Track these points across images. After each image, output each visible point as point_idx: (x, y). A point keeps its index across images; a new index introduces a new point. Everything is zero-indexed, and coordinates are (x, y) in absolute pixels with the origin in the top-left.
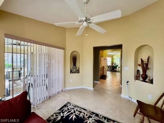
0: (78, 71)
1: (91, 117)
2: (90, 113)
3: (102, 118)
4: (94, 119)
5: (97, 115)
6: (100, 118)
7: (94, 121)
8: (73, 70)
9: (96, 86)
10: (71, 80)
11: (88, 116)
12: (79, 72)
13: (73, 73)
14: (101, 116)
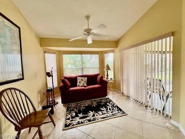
1: (93, 116)
2: (96, 118)
3: (84, 122)
4: (89, 116)
5: (89, 121)
6: (86, 120)
7: (89, 115)
11: (96, 115)
14: (86, 122)
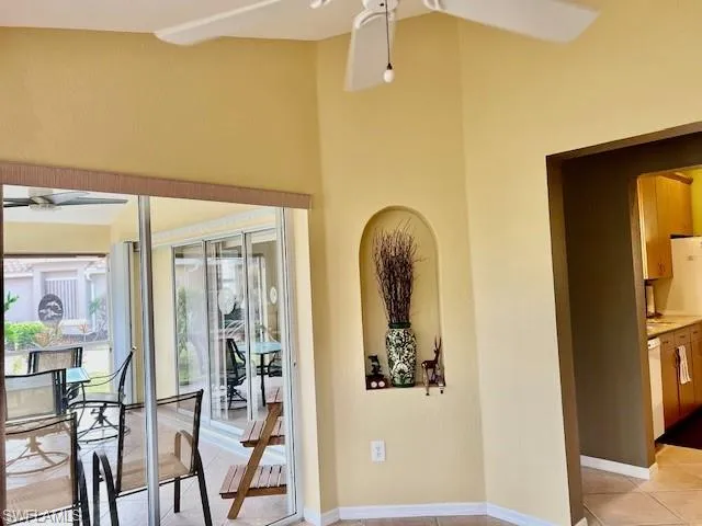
0: (430, 372)
8: (391, 363)
9: (613, 511)
10: (374, 444)
12: (437, 380)
13: (390, 384)
